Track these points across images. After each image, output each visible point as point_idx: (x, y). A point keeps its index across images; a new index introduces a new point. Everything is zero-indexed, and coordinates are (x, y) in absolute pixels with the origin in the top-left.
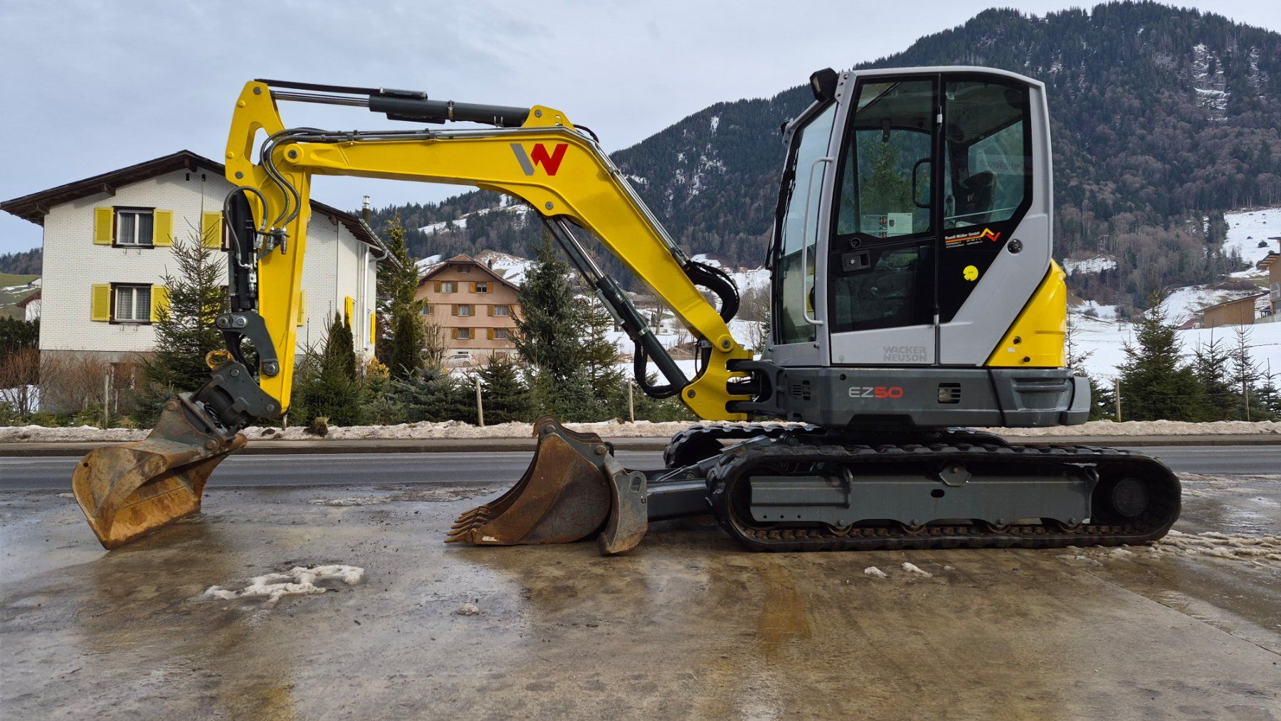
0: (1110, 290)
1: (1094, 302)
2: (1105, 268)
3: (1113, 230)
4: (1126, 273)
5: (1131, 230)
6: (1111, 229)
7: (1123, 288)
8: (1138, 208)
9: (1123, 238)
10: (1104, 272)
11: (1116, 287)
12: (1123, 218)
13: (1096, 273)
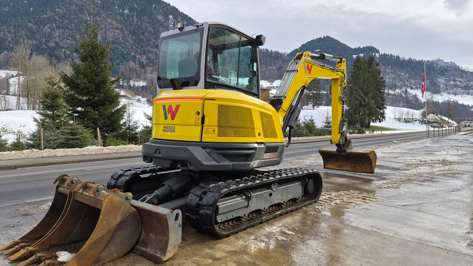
0: (145, 93)
1: (140, 97)
2: (143, 85)
3: (146, 72)
4: (150, 88)
5: (151, 73)
6: (145, 72)
7: (149, 92)
8: (154, 66)
9: (149, 75)
10: (143, 86)
11: (147, 92)
12: (149, 69)
13: (140, 86)
